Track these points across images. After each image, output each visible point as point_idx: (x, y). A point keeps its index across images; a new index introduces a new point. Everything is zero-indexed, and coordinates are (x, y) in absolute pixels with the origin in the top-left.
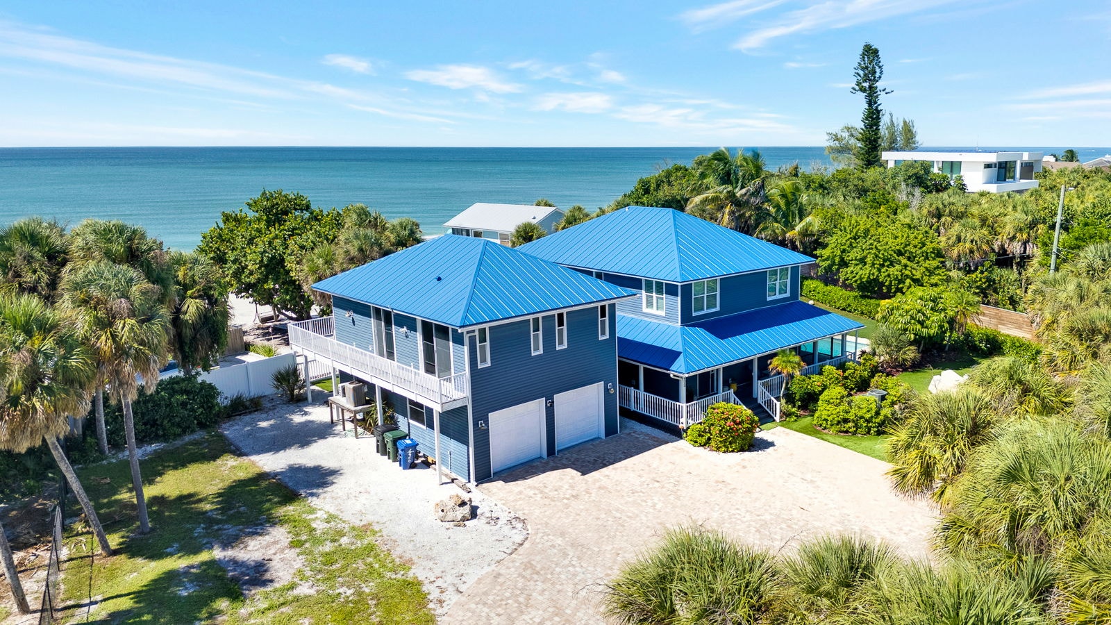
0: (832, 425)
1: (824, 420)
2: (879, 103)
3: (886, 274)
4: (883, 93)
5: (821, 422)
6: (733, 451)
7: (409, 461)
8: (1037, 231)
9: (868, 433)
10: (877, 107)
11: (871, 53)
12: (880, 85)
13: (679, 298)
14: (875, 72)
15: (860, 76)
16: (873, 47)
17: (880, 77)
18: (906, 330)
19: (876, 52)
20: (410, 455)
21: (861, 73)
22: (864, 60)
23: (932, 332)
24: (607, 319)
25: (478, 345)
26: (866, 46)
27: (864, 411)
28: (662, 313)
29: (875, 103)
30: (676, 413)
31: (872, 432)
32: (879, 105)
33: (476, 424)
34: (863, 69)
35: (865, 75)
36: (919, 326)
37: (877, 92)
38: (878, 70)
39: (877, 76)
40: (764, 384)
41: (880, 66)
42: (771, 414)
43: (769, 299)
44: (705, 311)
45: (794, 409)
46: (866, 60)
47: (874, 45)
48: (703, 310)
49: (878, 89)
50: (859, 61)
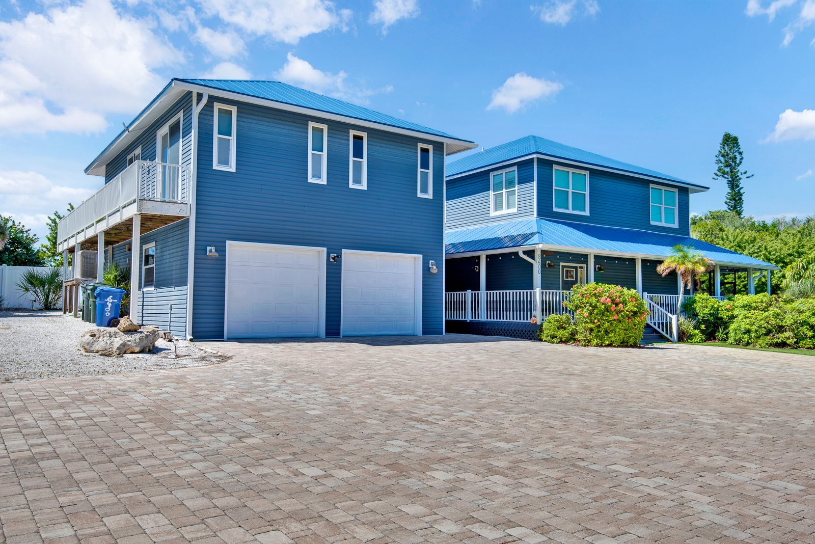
0: (758, 337)
1: (745, 333)
2: (741, 186)
3: (780, 275)
4: (744, 176)
5: (740, 336)
10: (739, 190)
11: (730, 141)
12: (741, 169)
13: (534, 183)
14: (736, 158)
15: (721, 162)
16: (733, 136)
17: (741, 162)
19: (735, 140)
21: (722, 159)
22: (724, 148)
24: (430, 172)
25: (216, 136)
26: (726, 135)
28: (515, 210)
29: (738, 186)
30: (527, 307)
32: (741, 188)
33: (200, 250)
34: (723, 156)
35: (726, 161)
37: (738, 176)
38: (738, 157)
39: (738, 162)
40: (651, 299)
41: (740, 153)
42: (664, 333)
43: (652, 223)
44: (570, 211)
45: (696, 331)
46: (726, 147)
47: (734, 134)
48: (567, 208)
49: (739, 174)
50: (719, 149)
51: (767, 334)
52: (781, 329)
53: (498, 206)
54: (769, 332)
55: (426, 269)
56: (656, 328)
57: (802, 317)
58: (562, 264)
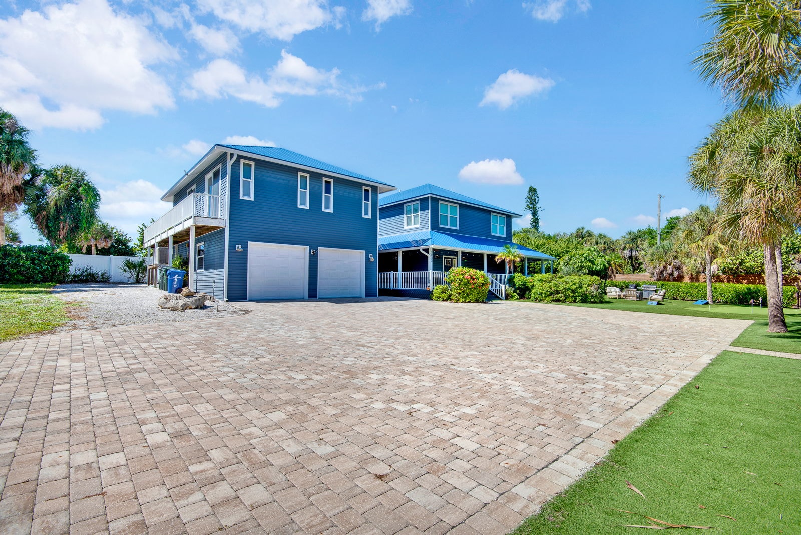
0: (546, 297)
1: (539, 294)
2: (538, 215)
3: (557, 263)
4: (540, 210)
5: (537, 296)
6: (469, 302)
7: (175, 285)
8: (637, 242)
9: (575, 301)
10: (537, 217)
11: (532, 191)
12: (538, 206)
13: (429, 211)
14: (535, 200)
15: (528, 202)
17: (538, 202)
18: (582, 267)
19: (535, 190)
20: (176, 280)
21: (529, 200)
22: (529, 194)
23: (598, 268)
24: (370, 203)
25: (242, 179)
26: (530, 188)
27: (571, 284)
28: (418, 226)
29: (536, 215)
30: (425, 281)
31: (578, 300)
33: (232, 247)
35: (531, 202)
36: (590, 264)
37: (537, 210)
38: (537, 199)
39: (536, 202)
40: (492, 276)
41: (538, 197)
42: (498, 295)
43: (492, 234)
44: (449, 227)
45: (515, 294)
46: (531, 194)
47: (534, 187)
48: (447, 225)
49: (537, 208)
50: (527, 195)
51: (550, 295)
52: (557, 292)
53: (409, 224)
54: (551, 294)
55: (368, 259)
56: (494, 292)
57: (568, 285)
58: (444, 256)
